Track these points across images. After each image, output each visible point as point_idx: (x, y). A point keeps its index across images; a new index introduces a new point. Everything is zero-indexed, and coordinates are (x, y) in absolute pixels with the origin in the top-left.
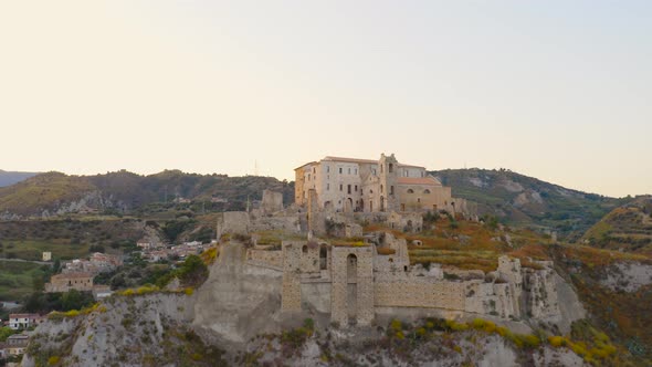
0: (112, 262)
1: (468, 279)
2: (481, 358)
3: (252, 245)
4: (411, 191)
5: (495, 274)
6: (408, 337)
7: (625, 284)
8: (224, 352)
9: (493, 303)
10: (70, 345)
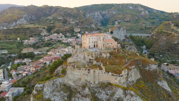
0: (35, 40)
1: (116, 76)
2: (117, 92)
3: (75, 68)
4: (108, 44)
5: (121, 75)
6: (105, 86)
7: (150, 69)
8: (71, 87)
9: (120, 81)
10: (43, 89)
